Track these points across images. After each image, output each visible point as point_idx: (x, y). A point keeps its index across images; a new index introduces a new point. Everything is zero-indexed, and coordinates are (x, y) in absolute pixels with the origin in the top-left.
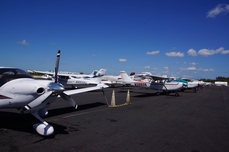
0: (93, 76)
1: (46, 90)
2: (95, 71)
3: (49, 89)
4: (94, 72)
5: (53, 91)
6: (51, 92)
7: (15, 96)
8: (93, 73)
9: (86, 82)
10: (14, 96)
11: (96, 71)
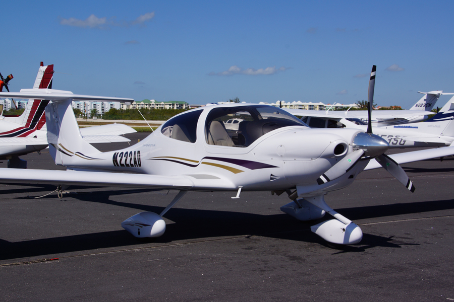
0: (422, 113)
1: (350, 148)
2: (428, 94)
3: (354, 147)
4: (425, 97)
5: (365, 150)
6: (361, 151)
7: (285, 161)
8: (422, 101)
9: (404, 139)
10: (283, 162)
11: (436, 93)
